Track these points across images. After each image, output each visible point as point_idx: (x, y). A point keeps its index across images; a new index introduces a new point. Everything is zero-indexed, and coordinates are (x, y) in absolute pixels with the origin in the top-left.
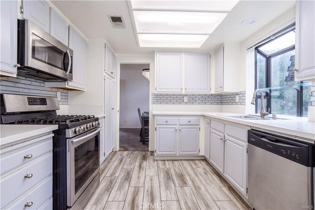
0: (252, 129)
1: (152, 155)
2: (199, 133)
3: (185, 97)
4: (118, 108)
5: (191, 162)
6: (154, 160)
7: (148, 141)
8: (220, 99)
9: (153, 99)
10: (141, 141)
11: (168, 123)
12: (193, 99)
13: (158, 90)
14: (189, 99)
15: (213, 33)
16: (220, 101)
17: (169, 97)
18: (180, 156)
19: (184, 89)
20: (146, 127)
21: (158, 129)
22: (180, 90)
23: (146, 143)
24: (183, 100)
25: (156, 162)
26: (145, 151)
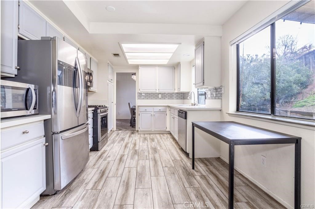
0: (180, 110)
1: (137, 132)
2: (166, 117)
3: (159, 95)
4: (115, 102)
5: (162, 135)
6: (139, 134)
7: (135, 126)
8: (183, 96)
9: (138, 96)
10: (130, 126)
11: (147, 111)
12: (164, 96)
13: (141, 90)
14: (162, 96)
15: (170, 58)
16: (183, 97)
17: (149, 94)
18: (154, 131)
19: (157, 89)
20: (134, 116)
21: (140, 115)
22: (155, 90)
23: (134, 127)
24: (158, 97)
25: (139, 135)
26: (133, 130)
